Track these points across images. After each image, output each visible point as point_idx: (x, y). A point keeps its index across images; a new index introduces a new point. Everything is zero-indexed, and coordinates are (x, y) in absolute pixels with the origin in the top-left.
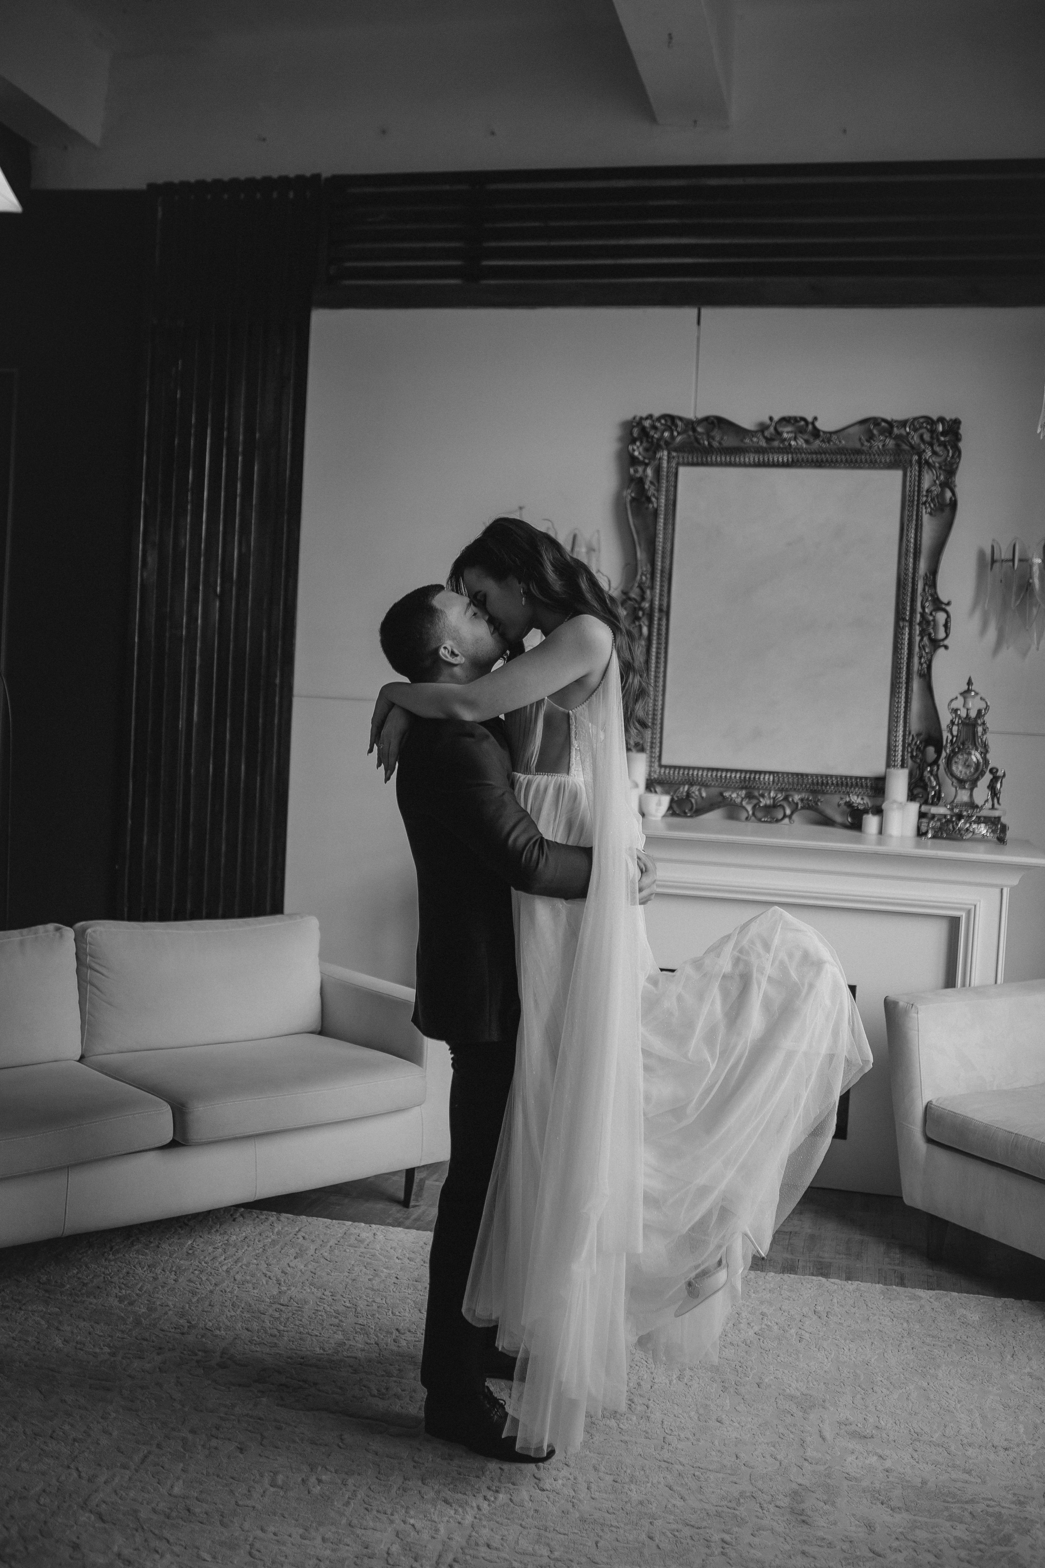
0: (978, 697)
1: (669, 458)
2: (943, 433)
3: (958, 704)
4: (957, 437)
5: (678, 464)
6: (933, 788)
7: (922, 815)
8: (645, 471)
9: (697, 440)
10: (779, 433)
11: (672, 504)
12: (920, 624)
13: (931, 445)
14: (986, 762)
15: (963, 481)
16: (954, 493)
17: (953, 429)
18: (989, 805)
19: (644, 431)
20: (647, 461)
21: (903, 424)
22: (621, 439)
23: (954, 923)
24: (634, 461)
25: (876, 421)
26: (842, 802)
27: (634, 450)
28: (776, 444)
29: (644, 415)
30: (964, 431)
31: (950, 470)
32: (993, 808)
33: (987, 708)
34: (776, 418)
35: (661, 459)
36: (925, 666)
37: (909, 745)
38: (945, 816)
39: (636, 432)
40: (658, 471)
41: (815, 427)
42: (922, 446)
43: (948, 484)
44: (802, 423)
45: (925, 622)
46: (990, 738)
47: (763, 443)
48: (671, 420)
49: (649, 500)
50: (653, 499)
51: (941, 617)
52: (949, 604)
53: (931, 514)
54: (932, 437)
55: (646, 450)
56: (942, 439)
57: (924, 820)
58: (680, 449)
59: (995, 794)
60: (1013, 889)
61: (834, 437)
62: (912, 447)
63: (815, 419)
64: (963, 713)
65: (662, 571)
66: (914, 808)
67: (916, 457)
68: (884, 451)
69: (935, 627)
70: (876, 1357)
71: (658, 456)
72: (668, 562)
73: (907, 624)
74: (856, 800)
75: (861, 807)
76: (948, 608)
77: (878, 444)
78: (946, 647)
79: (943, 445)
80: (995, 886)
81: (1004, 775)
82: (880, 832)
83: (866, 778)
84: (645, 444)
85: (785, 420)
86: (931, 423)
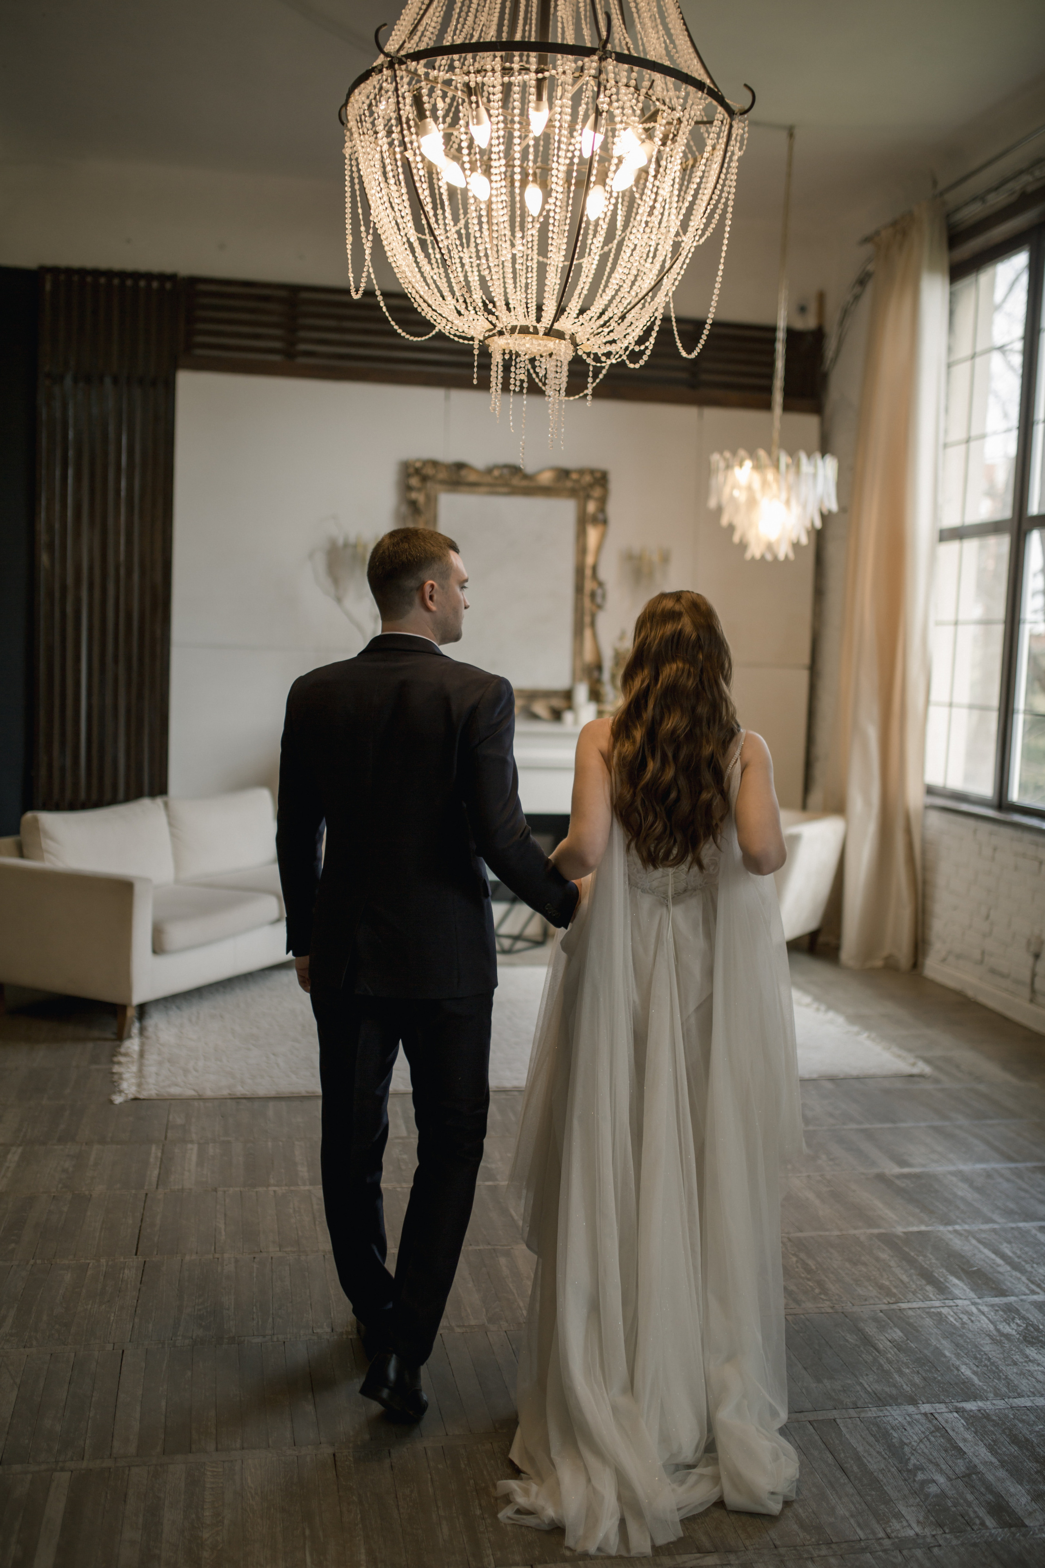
1: (434, 488)
2: (600, 479)
4: (607, 481)
5: (439, 491)
6: (603, 695)
7: (598, 710)
8: (418, 495)
9: (451, 477)
10: (501, 474)
11: (434, 517)
12: (589, 595)
13: (592, 485)
15: (610, 507)
16: (605, 514)
17: (604, 476)
19: (416, 469)
20: (418, 489)
21: (576, 472)
22: (400, 474)
24: (410, 488)
25: (561, 470)
26: (546, 705)
27: (409, 482)
28: (499, 481)
29: (415, 457)
34: (500, 463)
35: (428, 488)
36: (592, 621)
37: (584, 669)
39: (411, 470)
40: (426, 496)
41: (522, 472)
42: (587, 486)
43: (603, 509)
44: (515, 469)
45: (593, 595)
47: (492, 480)
48: (435, 464)
49: (420, 514)
50: (423, 515)
51: (600, 591)
52: (605, 583)
53: (594, 527)
54: (593, 481)
55: (419, 481)
56: (598, 482)
58: (441, 482)
61: (535, 478)
62: (582, 486)
63: (522, 466)
66: (593, 706)
67: (583, 493)
68: (565, 489)
69: (597, 597)
71: (427, 485)
73: (581, 595)
74: (554, 703)
75: (558, 708)
76: (605, 586)
77: (562, 484)
78: (604, 609)
79: (600, 486)
82: (574, 720)
83: (559, 691)
84: (418, 478)
86: (592, 472)
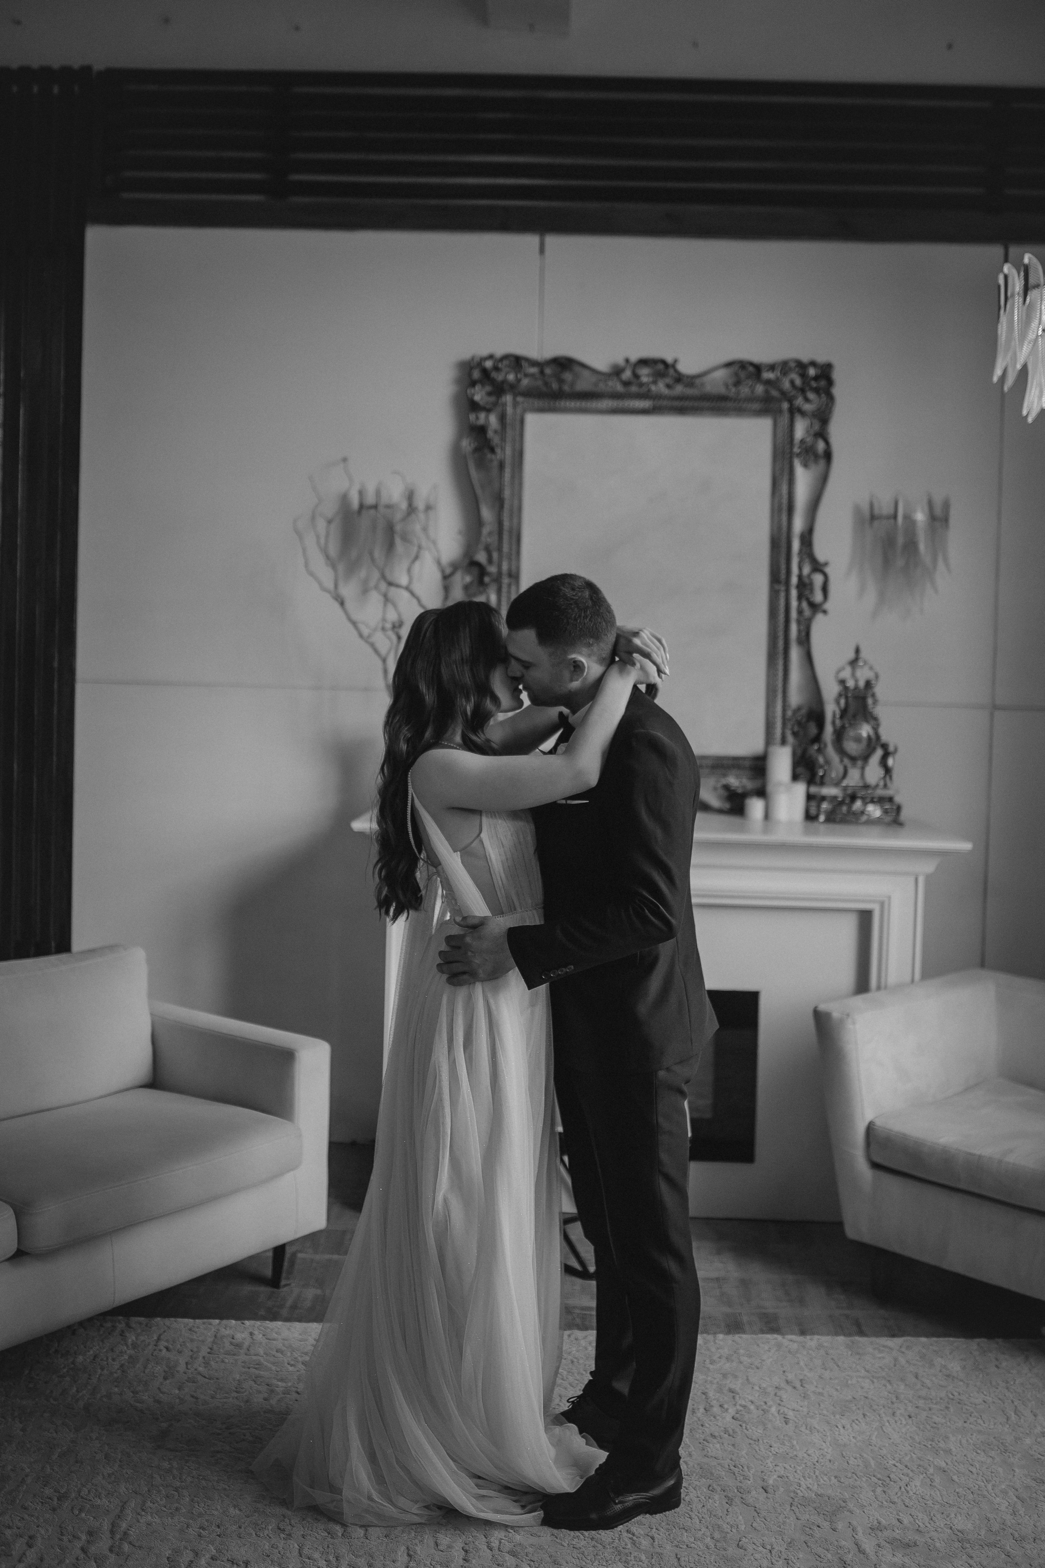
0: (866, 669)
1: (515, 404)
2: (816, 378)
3: (846, 674)
4: (830, 382)
5: (525, 411)
6: (821, 767)
7: (810, 797)
8: (487, 418)
9: (546, 384)
10: (636, 376)
11: (519, 455)
12: (798, 587)
13: (803, 391)
14: (878, 737)
15: (837, 430)
16: (827, 443)
17: (825, 373)
18: (882, 783)
19: (485, 372)
20: (488, 407)
21: (772, 367)
22: (458, 381)
23: (865, 918)
24: (474, 406)
25: (742, 365)
26: (719, 785)
27: (473, 395)
28: (634, 389)
29: (484, 353)
30: (836, 375)
31: (823, 418)
32: (885, 786)
33: (877, 676)
34: (634, 357)
35: (505, 405)
36: (803, 634)
37: (789, 720)
38: (835, 798)
39: (476, 374)
40: (502, 418)
41: (676, 371)
42: (793, 393)
43: (822, 434)
44: (661, 367)
45: (804, 586)
46: (879, 711)
47: (620, 388)
48: (517, 361)
49: (492, 450)
50: (498, 451)
51: (818, 579)
52: (826, 564)
53: (805, 465)
54: (803, 383)
55: (489, 394)
56: (814, 384)
57: (813, 804)
58: (528, 394)
59: (888, 771)
60: (928, 878)
61: (698, 381)
62: (783, 393)
63: (676, 361)
64: (851, 684)
65: (510, 532)
66: (800, 789)
67: (785, 405)
68: (751, 399)
69: (812, 590)
70: (876, 1433)
71: (503, 399)
72: (515, 521)
73: (783, 588)
74: (733, 781)
75: (740, 791)
76: (828, 570)
77: (745, 390)
78: (825, 612)
79: (817, 391)
80: (906, 874)
81: (896, 750)
82: (767, 816)
83: (744, 758)
84: (488, 388)
85: (643, 362)
86: (802, 367)
